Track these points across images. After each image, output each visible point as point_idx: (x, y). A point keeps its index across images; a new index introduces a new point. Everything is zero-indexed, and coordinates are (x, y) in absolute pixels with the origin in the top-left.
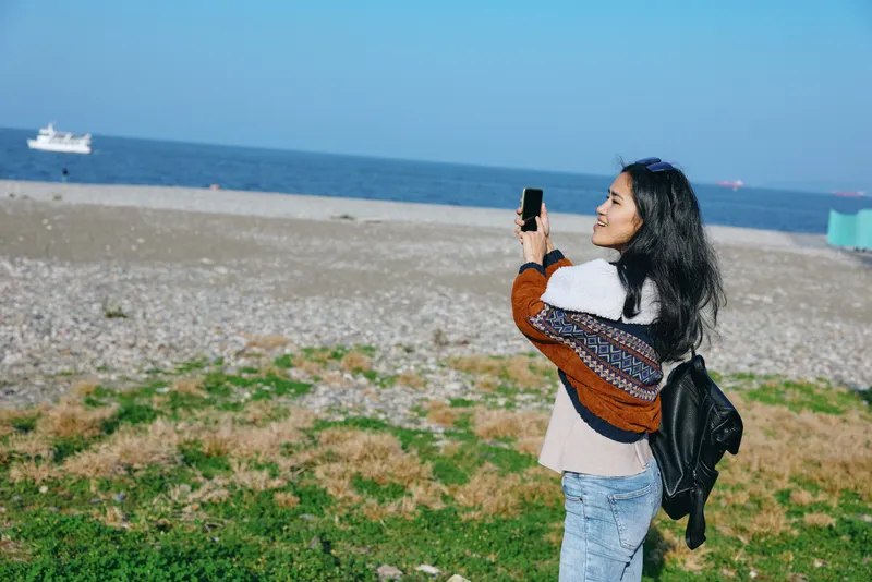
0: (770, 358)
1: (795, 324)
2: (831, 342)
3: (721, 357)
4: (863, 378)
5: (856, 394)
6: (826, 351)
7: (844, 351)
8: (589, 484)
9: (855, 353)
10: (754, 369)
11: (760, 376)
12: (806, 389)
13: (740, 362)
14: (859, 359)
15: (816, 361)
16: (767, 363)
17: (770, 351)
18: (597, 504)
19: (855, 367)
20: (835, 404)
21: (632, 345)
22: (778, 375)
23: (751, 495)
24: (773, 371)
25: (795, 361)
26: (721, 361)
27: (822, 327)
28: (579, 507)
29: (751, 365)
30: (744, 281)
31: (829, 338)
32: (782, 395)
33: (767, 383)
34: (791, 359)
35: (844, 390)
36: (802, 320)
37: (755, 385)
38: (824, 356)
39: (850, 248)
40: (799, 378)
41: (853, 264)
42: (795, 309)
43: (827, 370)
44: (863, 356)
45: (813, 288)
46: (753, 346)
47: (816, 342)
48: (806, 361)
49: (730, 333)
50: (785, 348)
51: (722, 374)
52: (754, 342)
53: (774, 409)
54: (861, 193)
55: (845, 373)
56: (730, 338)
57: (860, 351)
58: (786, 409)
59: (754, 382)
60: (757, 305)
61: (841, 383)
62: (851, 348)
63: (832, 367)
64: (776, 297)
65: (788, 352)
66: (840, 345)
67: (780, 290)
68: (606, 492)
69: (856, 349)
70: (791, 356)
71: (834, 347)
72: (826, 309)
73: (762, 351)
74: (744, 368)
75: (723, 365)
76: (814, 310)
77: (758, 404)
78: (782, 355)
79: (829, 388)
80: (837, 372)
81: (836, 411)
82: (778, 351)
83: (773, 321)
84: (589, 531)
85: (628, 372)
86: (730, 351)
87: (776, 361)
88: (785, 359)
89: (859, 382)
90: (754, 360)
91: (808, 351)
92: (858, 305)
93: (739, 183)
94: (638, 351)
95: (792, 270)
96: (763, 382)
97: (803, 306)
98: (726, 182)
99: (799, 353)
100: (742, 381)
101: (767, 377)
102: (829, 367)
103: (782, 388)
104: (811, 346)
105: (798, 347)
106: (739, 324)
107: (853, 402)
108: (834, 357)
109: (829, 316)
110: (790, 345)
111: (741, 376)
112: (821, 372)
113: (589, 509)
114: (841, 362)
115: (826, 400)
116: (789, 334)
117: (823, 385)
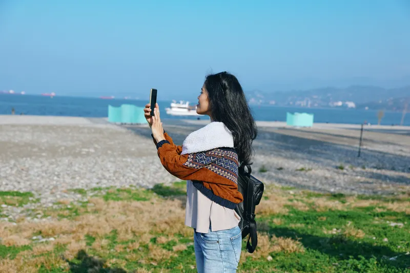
0: (105, 178)
1: (110, 161)
2: (129, 168)
3: (82, 181)
4: (149, 183)
5: (150, 191)
6: (128, 172)
7: (136, 171)
8: (222, 233)
9: (141, 172)
10: (100, 185)
11: (104, 188)
12: (128, 191)
13: (91, 182)
14: (144, 175)
15: (126, 177)
16: (104, 181)
17: (103, 175)
18: (226, 243)
19: (144, 178)
20: (143, 196)
21: (230, 156)
22: (112, 187)
24: (108, 185)
25: (116, 179)
26: (82, 183)
27: (123, 161)
28: (216, 246)
29: (98, 183)
30: (78, 143)
31: (127, 166)
32: (118, 196)
33: (109, 191)
34: (114, 178)
35: (144, 189)
36: (112, 159)
37: (104, 193)
38: (128, 175)
39: (119, 123)
40: (121, 186)
41: (124, 130)
42: (106, 154)
43: (132, 181)
44: (145, 172)
45: (112, 143)
46: (95, 174)
47: (122, 169)
48: (121, 178)
49: (82, 169)
50: (110, 173)
51: (86, 189)
52: (94, 172)
53: (120, 202)
54: (113, 97)
55: (140, 182)
56: (82, 171)
57: (143, 170)
58: (125, 202)
59: (102, 191)
60: (88, 154)
61: (141, 187)
62: (139, 169)
64: (96, 149)
65: (112, 175)
66: (133, 169)
67: (96, 146)
68: (229, 236)
69: (141, 170)
70: (114, 176)
71: (131, 170)
72: (120, 153)
73: (100, 176)
74: (94, 185)
75: (84, 185)
76: (115, 154)
77: (111, 202)
78: (110, 177)
79: (137, 190)
80: (137, 182)
81: (145, 200)
82: (107, 175)
83: (99, 161)
84: (223, 257)
85: (228, 168)
86: (85, 178)
87: (108, 180)
88: (112, 178)
89: (148, 185)
90: (97, 181)
91: (120, 173)
92: (133, 149)
93: (53, 94)
94: (231, 157)
95: (97, 135)
96: (107, 190)
97: (109, 152)
98: (46, 94)
99: (117, 175)
100: (96, 192)
101: (108, 188)
102: (133, 180)
103: (117, 192)
104: (121, 171)
105: (115, 172)
106: (84, 164)
107: (150, 195)
108: (133, 175)
109: (123, 156)
110: (112, 171)
111: (95, 189)
112: (130, 182)
113: (222, 246)
114: (136, 177)
115: (139, 195)
116: (109, 166)
117: (133, 188)
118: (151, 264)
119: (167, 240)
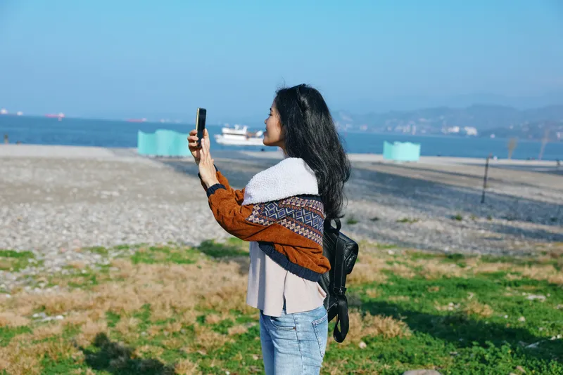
0: (134, 233)
1: (141, 209)
2: (166, 218)
3: (102, 237)
4: (195, 239)
5: (196, 249)
6: (166, 224)
7: (177, 223)
8: (300, 316)
9: (183, 223)
10: (126, 242)
11: (132, 246)
12: (166, 250)
13: (115, 238)
14: (187, 227)
15: (162, 231)
16: (133, 236)
17: (132, 229)
18: (306, 330)
19: (187, 232)
20: (186, 258)
21: (313, 206)
22: (143, 244)
23: (183, 324)
24: (139, 241)
25: (150, 233)
26: (102, 239)
27: (158, 209)
28: (291, 334)
29: (123, 239)
30: (96, 182)
31: (164, 216)
32: (152, 257)
33: (140, 250)
34: (146, 232)
35: (187, 248)
36: (143, 206)
37: (132, 253)
38: (165, 227)
39: (152, 155)
40: (156, 244)
41: (160, 166)
42: (136, 199)
43: (171, 237)
44: (189, 225)
45: (142, 183)
46: (120, 226)
47: (158, 219)
48: (156, 232)
49: (101, 219)
50: (141, 225)
51: (107, 247)
52: (118, 224)
53: (155, 266)
54: (144, 120)
55: (182, 237)
56: (101, 222)
57: (187, 221)
58: (162, 265)
59: (130, 250)
60: (111, 198)
61: (184, 244)
62: (180, 220)
63: (174, 234)
64: (121, 191)
65: (143, 227)
66: (173, 219)
67: (121, 187)
68: (311, 320)
69: (183, 220)
70: (146, 230)
71: (170, 220)
72: (155, 197)
73: (127, 229)
74: (119, 242)
75: (104, 242)
76: (148, 198)
77: (142, 265)
78: (141, 230)
79: (178, 248)
80: (178, 237)
81: (189, 262)
82: (137, 228)
83: (126, 208)
84: (302, 350)
85: (310, 223)
86: (106, 231)
87: (138, 234)
88: (143, 232)
89: (193, 241)
90: (124, 236)
91: (155, 226)
92: (172, 192)
93: (61, 115)
94: (314, 208)
95: (123, 173)
96: (136, 249)
97: (140, 196)
98: (52, 115)
99: (150, 227)
100: (121, 251)
101: (137, 246)
102: (172, 234)
103: (150, 252)
104: (156, 223)
105: (148, 224)
106: (104, 212)
107: (196, 255)
108: (172, 227)
109: (158, 201)
110: (143, 223)
111: (120, 248)
112: (168, 238)
113: (300, 335)
114: (177, 230)
115: (180, 256)
116: (139, 215)
117: (172, 246)
118: (198, 354)
119: (219, 318)
